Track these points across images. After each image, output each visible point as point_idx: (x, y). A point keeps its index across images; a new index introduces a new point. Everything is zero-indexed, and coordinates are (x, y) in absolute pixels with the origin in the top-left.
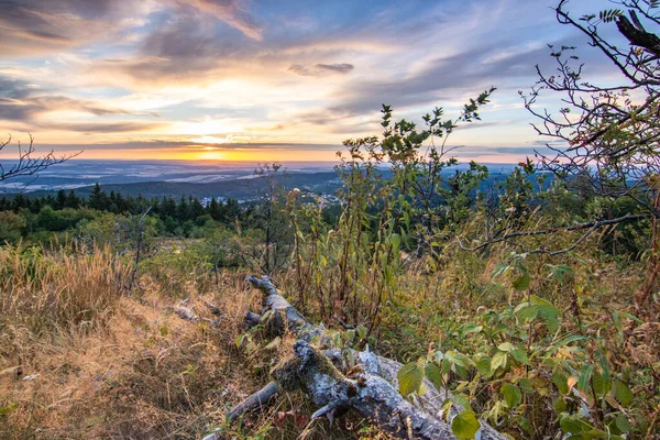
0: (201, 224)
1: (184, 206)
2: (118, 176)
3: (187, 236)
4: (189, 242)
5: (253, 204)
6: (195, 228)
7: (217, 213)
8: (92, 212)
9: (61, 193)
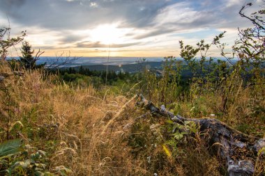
1: (110, 74)
3: (111, 85)
6: (114, 82)
7: (122, 77)
8: (80, 75)
9: (70, 68)
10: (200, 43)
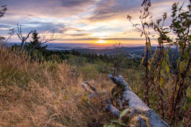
0: (97, 60)
1: (93, 55)
5: (111, 56)
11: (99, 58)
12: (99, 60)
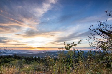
0: (33, 61)
2: (20, 53)
3: (30, 64)
4: (30, 65)
5: (43, 58)
7: (36, 59)
8: (14, 59)
9: (9, 55)
10: (73, 43)
11: (34, 60)
12: (35, 61)
